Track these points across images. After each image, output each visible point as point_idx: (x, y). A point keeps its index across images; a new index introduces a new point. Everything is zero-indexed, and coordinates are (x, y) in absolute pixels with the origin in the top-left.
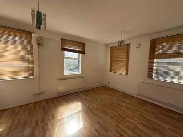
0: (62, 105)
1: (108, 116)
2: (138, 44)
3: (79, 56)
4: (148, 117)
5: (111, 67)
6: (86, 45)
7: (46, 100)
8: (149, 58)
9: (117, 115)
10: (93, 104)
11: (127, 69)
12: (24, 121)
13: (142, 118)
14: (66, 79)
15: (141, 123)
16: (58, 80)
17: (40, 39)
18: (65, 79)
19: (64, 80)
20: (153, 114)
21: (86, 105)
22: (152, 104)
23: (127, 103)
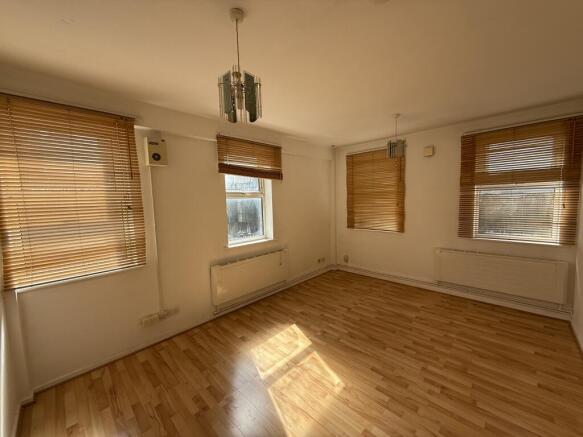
0: (243, 339)
1: (388, 349)
2: (428, 147)
3: (261, 188)
4: (481, 337)
5: (351, 213)
6: (283, 151)
7: (183, 333)
8: (462, 184)
9: (411, 344)
10: (331, 325)
11: (401, 215)
12: (155, 404)
13: (471, 342)
14: (235, 261)
15: (474, 352)
16: (213, 265)
17: (159, 141)
18: (233, 261)
19: (230, 265)
20: (489, 326)
21: (315, 332)
22: (476, 303)
23: (416, 310)
